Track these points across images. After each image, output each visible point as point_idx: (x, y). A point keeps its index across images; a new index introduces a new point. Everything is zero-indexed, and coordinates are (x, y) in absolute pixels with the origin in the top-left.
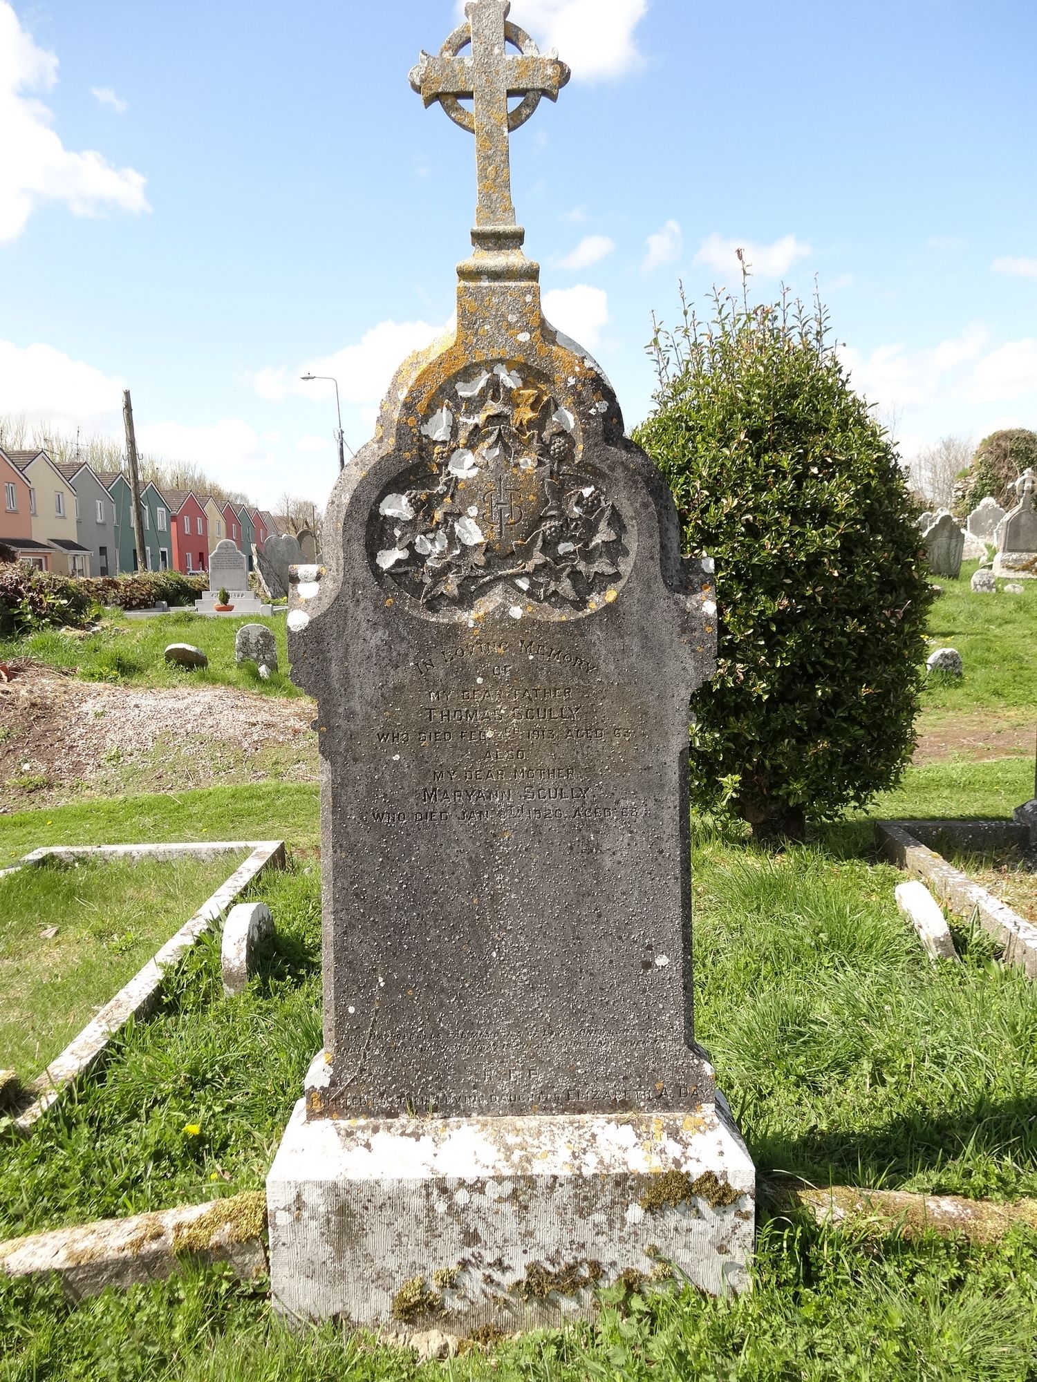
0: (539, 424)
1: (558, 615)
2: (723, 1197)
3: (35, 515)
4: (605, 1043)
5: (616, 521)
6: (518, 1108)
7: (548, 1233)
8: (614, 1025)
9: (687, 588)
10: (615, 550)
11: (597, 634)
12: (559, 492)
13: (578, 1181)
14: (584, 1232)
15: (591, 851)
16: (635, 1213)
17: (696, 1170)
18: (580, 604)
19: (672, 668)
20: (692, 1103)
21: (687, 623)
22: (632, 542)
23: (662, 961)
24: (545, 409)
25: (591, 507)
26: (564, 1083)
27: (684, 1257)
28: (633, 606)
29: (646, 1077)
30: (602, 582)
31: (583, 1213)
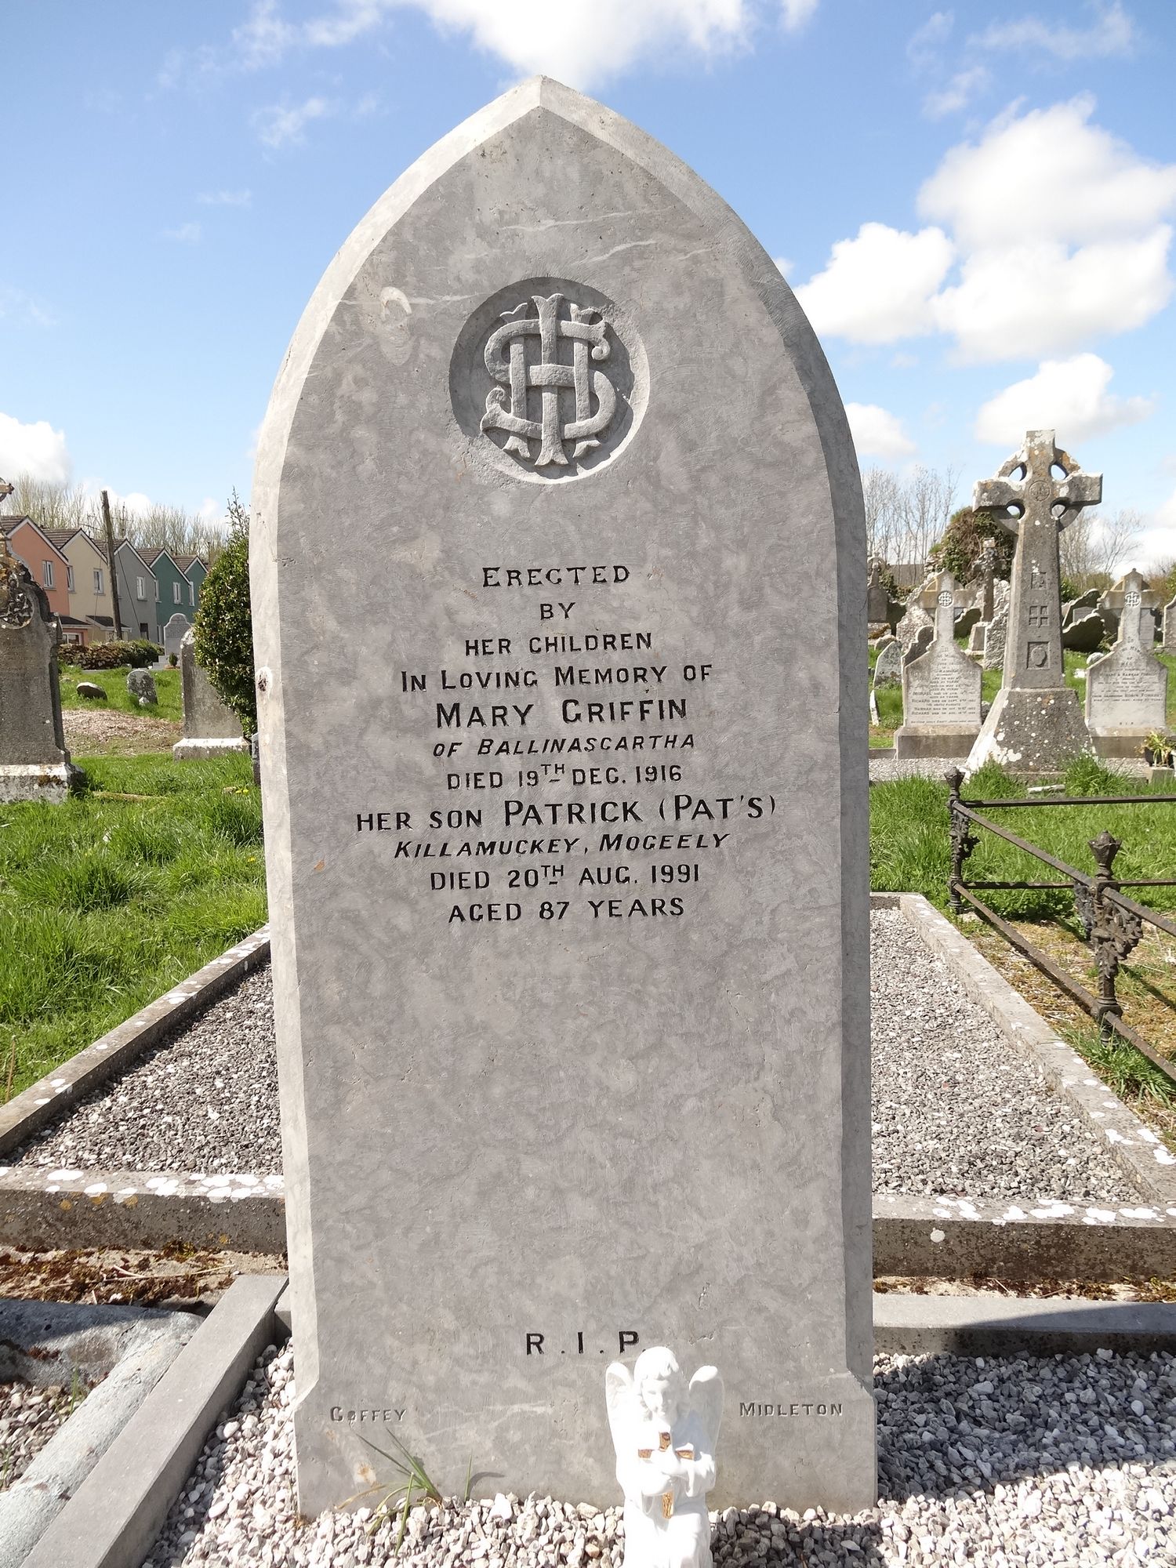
0: (8, 578)
1: (15, 628)
2: (59, 782)
3: (73, 592)
4: (33, 744)
5: (28, 602)
6: (12, 763)
7: (14, 792)
8: (36, 740)
9: (50, 620)
10: (29, 610)
11: (25, 632)
12: (14, 596)
13: (21, 777)
14: (23, 792)
15: (27, 691)
16: (36, 786)
17: (52, 775)
18: (21, 624)
19: (45, 641)
20: (58, 762)
21: (48, 629)
22: (33, 608)
23: (48, 722)
24: (8, 573)
25: (22, 598)
26: (23, 756)
27: (50, 799)
28: (33, 625)
29: (46, 755)
30: (25, 619)
31: (22, 786)
